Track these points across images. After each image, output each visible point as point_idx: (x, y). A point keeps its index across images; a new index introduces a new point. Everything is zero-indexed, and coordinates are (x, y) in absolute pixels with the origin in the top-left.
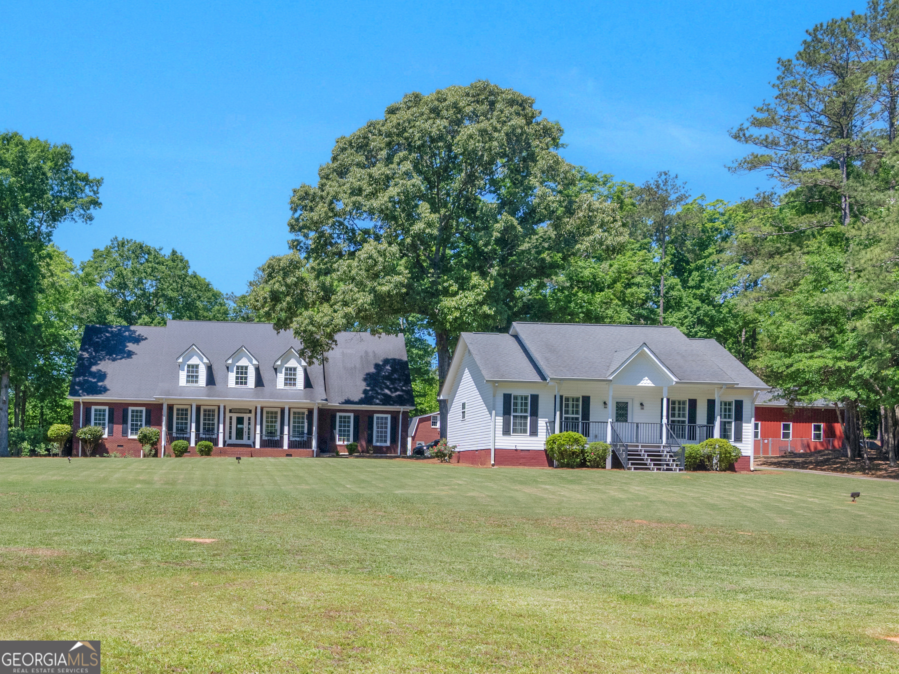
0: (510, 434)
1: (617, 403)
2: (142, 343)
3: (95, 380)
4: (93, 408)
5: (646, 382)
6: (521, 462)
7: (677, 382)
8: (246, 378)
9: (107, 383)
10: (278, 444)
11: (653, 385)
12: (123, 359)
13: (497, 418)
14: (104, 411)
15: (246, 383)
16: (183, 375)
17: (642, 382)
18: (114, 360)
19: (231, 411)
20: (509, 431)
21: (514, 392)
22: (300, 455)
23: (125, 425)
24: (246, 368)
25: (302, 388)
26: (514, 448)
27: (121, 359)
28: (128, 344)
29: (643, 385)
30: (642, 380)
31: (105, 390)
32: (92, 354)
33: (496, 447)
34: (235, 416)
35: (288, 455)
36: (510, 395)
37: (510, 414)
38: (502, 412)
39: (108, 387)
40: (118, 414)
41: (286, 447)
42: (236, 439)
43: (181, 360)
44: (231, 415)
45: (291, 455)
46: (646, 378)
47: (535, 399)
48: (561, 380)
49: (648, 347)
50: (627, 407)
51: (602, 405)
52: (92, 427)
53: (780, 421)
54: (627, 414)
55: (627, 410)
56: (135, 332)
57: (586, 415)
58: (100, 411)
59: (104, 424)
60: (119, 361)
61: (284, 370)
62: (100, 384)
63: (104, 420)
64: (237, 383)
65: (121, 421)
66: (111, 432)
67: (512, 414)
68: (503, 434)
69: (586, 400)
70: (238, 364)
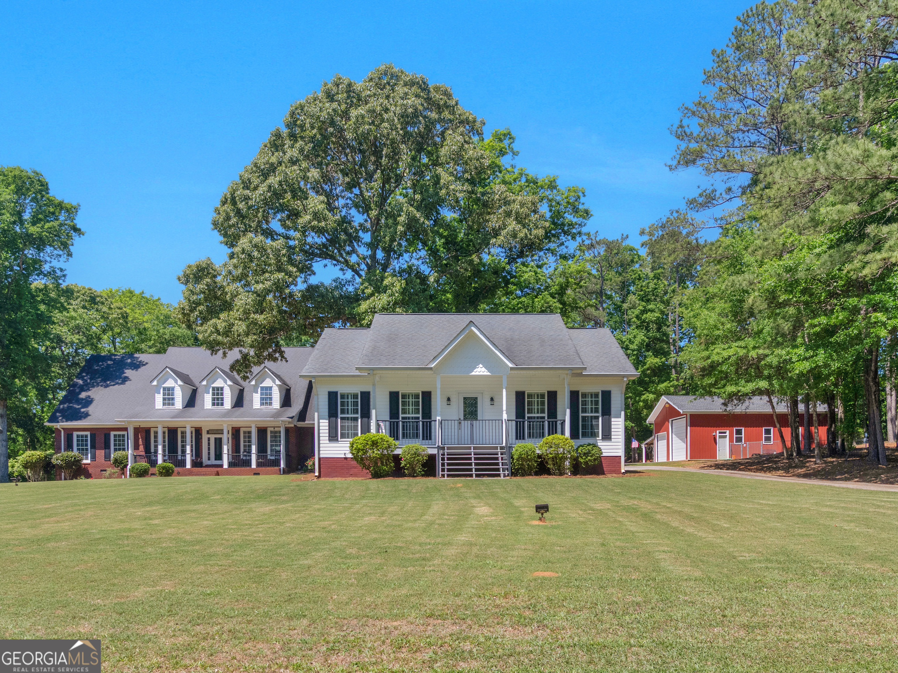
0: (337, 440)
1: (465, 398)
2: (143, 368)
3: (80, 407)
4: (75, 434)
5: (481, 371)
6: (351, 473)
7: (512, 369)
8: (222, 399)
9: (90, 409)
10: (248, 463)
11: (489, 374)
12: (117, 386)
13: (321, 421)
14: (86, 436)
15: (222, 404)
16: (159, 398)
17: (475, 371)
18: (107, 386)
19: (208, 432)
20: (337, 436)
21: (341, 389)
22: (267, 473)
23: (107, 450)
24: (222, 389)
25: (279, 407)
26: (343, 456)
27: (114, 385)
28: (126, 371)
29: (477, 373)
30: (475, 368)
31: (87, 415)
32: (86, 381)
33: (321, 456)
34: (212, 437)
35: (255, 474)
36: (336, 393)
37: (337, 417)
38: (327, 414)
39: (90, 413)
40: (100, 440)
41: (254, 465)
42: (216, 460)
43: (155, 383)
44: (209, 436)
45: (258, 474)
46: (481, 366)
47: (366, 396)
48: (373, 369)
49: (476, 327)
50: (476, 403)
51: (445, 402)
52: (75, 453)
53: (762, 427)
54: (476, 411)
55: (476, 407)
56: (138, 358)
57: (427, 413)
58: (82, 436)
59: (87, 450)
60: (111, 387)
61: (259, 389)
62: (83, 410)
63: (87, 445)
64: (213, 404)
65: (103, 445)
66: (93, 458)
67: (340, 416)
68: (329, 440)
69: (427, 396)
70: (214, 385)
